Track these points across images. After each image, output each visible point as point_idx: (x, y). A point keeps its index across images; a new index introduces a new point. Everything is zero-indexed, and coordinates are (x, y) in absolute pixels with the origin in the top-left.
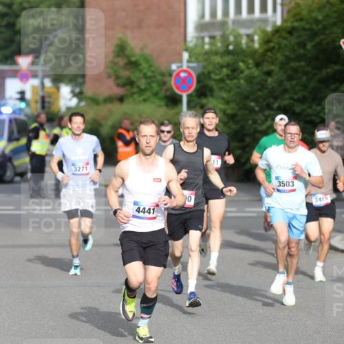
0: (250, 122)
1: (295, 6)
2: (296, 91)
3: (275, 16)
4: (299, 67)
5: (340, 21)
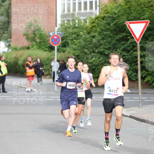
0: (85, 58)
1: (105, 7)
2: (106, 45)
3: (97, 11)
4: (107, 34)
5: (125, 13)
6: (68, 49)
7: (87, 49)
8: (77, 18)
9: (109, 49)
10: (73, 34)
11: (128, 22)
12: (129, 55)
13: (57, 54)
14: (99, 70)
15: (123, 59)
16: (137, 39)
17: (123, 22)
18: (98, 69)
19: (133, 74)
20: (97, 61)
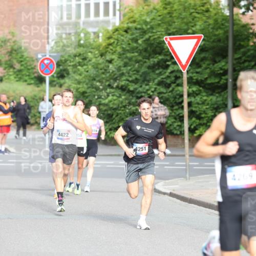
0: (96, 97)
1: (130, 11)
2: (130, 75)
3: (115, 19)
4: (133, 57)
5: (163, 23)
6: (67, 82)
7: (99, 81)
8: (83, 29)
9: (135, 81)
10: (75, 56)
11: (168, 37)
12: (170, 92)
13: (49, 90)
14: (119, 116)
15: (160, 98)
16: (182, 66)
17: (159, 37)
18: (117, 116)
19: (176, 124)
20: (116, 102)
